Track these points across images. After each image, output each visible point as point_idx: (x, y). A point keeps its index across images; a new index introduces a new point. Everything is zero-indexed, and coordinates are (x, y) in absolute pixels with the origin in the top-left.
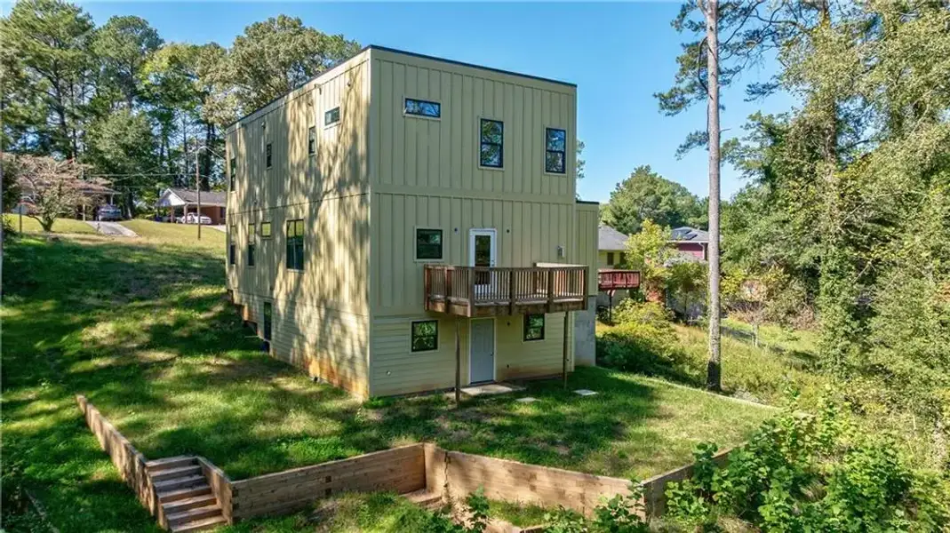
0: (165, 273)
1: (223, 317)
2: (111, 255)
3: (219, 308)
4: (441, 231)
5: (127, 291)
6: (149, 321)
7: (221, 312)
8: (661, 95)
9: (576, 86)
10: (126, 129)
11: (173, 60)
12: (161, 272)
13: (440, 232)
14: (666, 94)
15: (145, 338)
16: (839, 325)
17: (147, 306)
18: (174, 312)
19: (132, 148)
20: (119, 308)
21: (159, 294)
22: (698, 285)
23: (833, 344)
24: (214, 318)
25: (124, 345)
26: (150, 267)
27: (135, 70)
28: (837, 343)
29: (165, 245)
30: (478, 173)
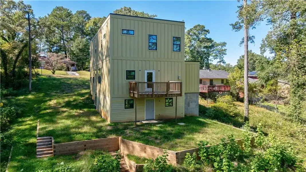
0: (77, 86)
1: (88, 99)
2: (64, 81)
3: (87, 96)
4: (135, 71)
5: (64, 91)
6: (67, 99)
7: (87, 97)
8: (232, 25)
9: (184, 22)
10: (80, 44)
11: (94, 22)
12: (75, 86)
13: (134, 71)
14: (234, 24)
15: (63, 104)
16: (297, 105)
17: (68, 95)
18: (74, 97)
19: (81, 50)
20: (60, 96)
21: (72, 92)
22: (255, 91)
23: (295, 111)
24: (85, 99)
25: (57, 106)
26: (73, 84)
27: (83, 26)
28: (297, 111)
29: (81, 78)
30: (148, 52)
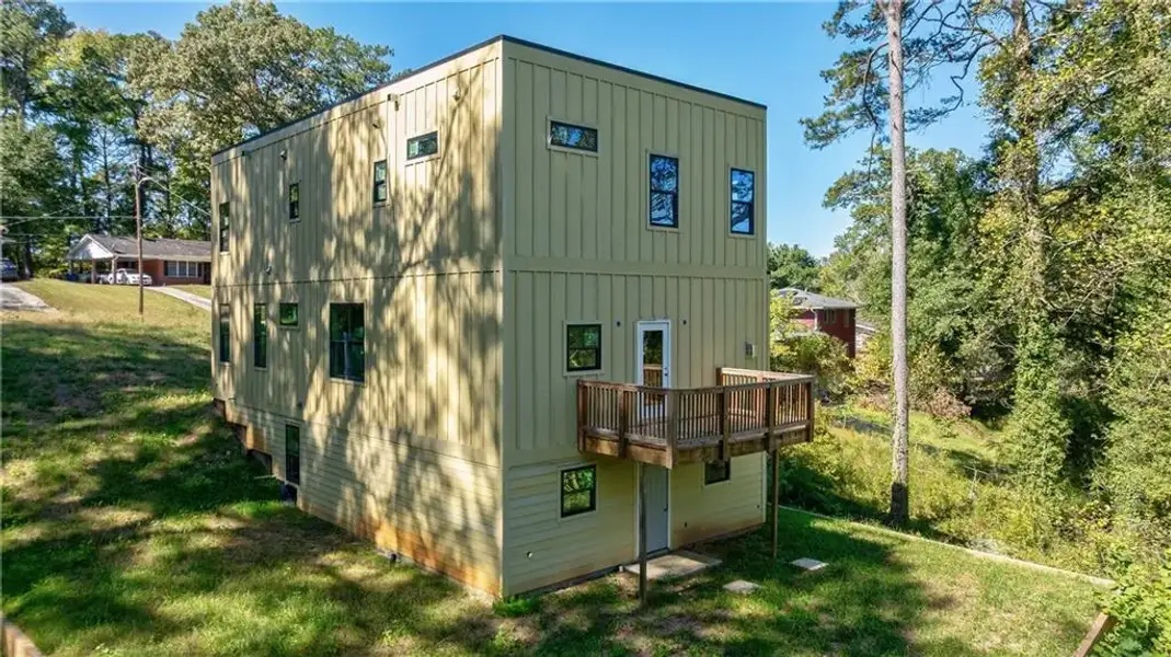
0: (108, 370)
1: (210, 443)
2: (17, 342)
3: (203, 429)
4: (599, 326)
5: (51, 404)
6: (94, 454)
7: (208, 435)
8: (809, 121)
9: (765, 108)
10: (21, 149)
11: (89, 53)
12: (100, 370)
13: (597, 328)
14: (815, 120)
15: (91, 484)
16: (1043, 427)
17: (88, 428)
18: (133, 437)
19: (30, 176)
20: (41, 433)
21: (103, 407)
22: (826, 367)
23: (1036, 450)
24: (197, 445)
25: (55, 500)
26: (84, 362)
27: (29, 64)
28: (1041, 449)
29: (101, 323)
30: (647, 236)
